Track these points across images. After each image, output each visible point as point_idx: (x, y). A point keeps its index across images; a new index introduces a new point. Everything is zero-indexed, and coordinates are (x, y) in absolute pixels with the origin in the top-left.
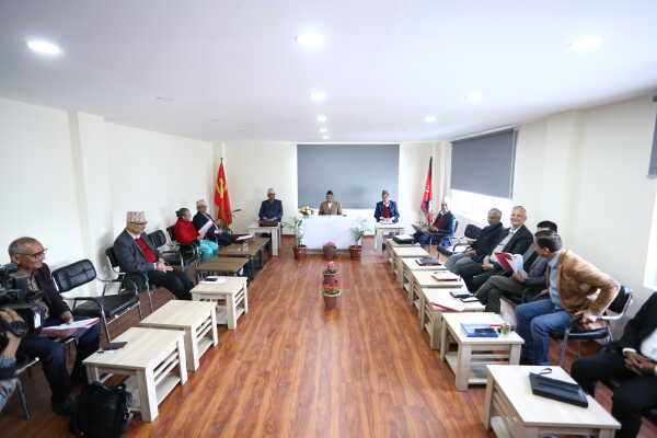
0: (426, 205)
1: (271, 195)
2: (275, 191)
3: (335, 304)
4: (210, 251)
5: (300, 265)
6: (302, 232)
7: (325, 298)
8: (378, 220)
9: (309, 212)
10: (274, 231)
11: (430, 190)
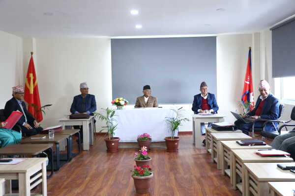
0: (247, 97)
1: (84, 89)
2: (88, 86)
3: (147, 188)
4: (11, 140)
5: (112, 157)
6: (114, 123)
7: (135, 180)
8: (196, 112)
9: (122, 103)
10: (85, 124)
11: (251, 81)
